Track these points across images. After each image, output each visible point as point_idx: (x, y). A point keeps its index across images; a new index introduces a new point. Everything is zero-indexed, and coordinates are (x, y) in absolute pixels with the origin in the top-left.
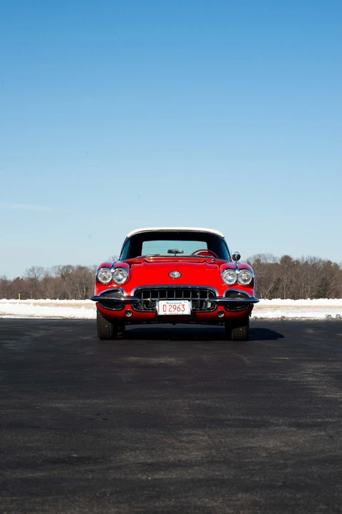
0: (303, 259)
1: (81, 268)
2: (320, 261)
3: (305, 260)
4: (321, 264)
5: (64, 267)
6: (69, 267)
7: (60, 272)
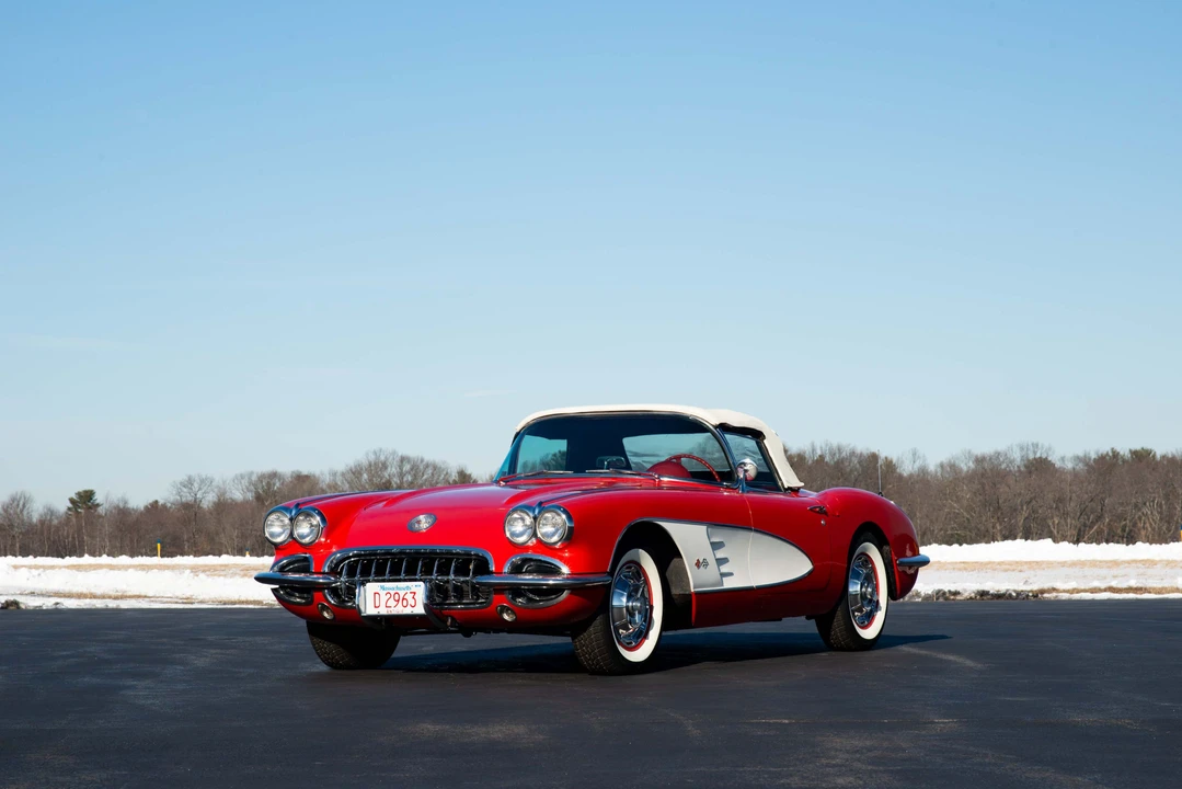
0: (814, 450)
1: (301, 479)
2: (853, 453)
3: (819, 452)
4: (855, 460)
5: (262, 477)
6: (274, 475)
7: (252, 488)
